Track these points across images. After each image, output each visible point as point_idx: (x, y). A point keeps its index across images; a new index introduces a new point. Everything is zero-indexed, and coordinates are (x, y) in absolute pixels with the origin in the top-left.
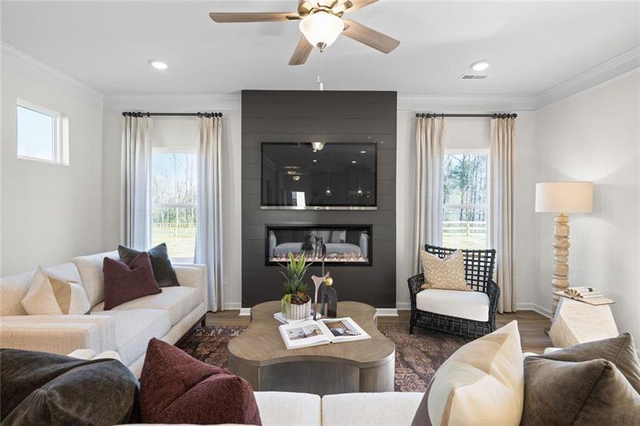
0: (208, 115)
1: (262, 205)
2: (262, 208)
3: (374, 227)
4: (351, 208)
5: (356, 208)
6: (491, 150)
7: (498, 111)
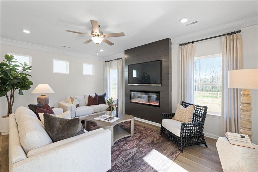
0: (119, 59)
1: (129, 84)
2: (129, 85)
3: (161, 92)
4: (152, 85)
5: (154, 85)
6: (222, 54)
7: (229, 32)
